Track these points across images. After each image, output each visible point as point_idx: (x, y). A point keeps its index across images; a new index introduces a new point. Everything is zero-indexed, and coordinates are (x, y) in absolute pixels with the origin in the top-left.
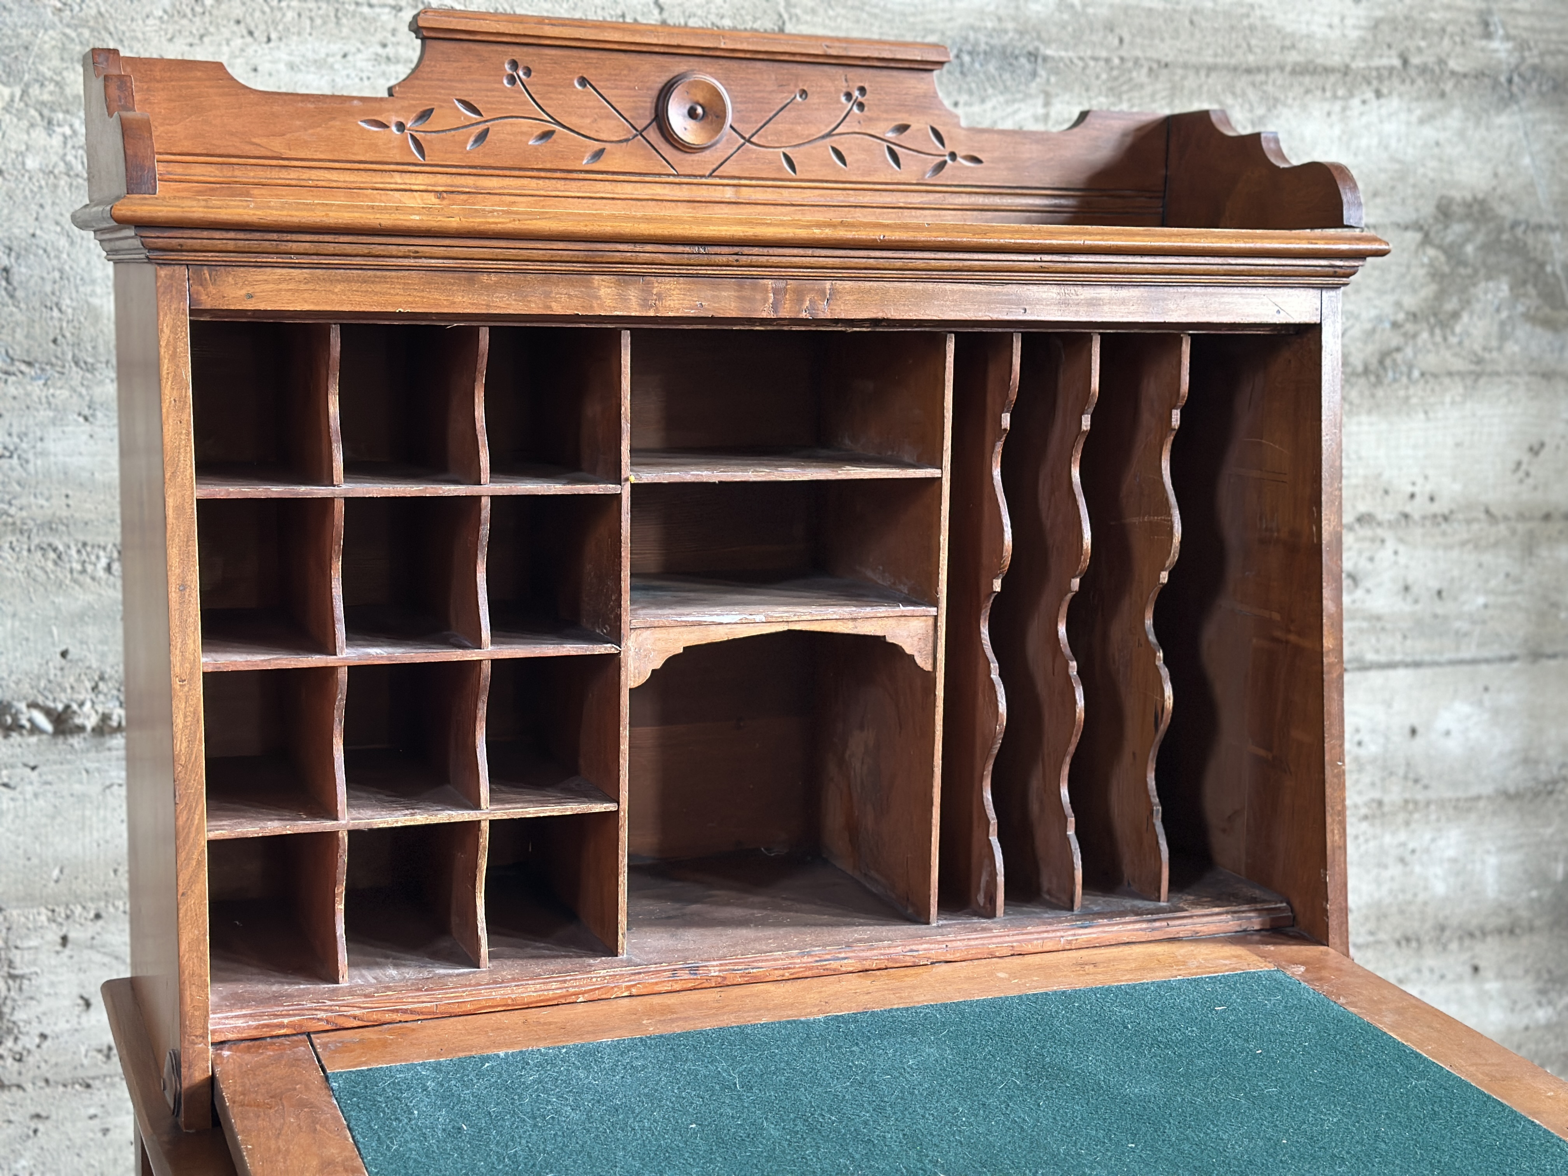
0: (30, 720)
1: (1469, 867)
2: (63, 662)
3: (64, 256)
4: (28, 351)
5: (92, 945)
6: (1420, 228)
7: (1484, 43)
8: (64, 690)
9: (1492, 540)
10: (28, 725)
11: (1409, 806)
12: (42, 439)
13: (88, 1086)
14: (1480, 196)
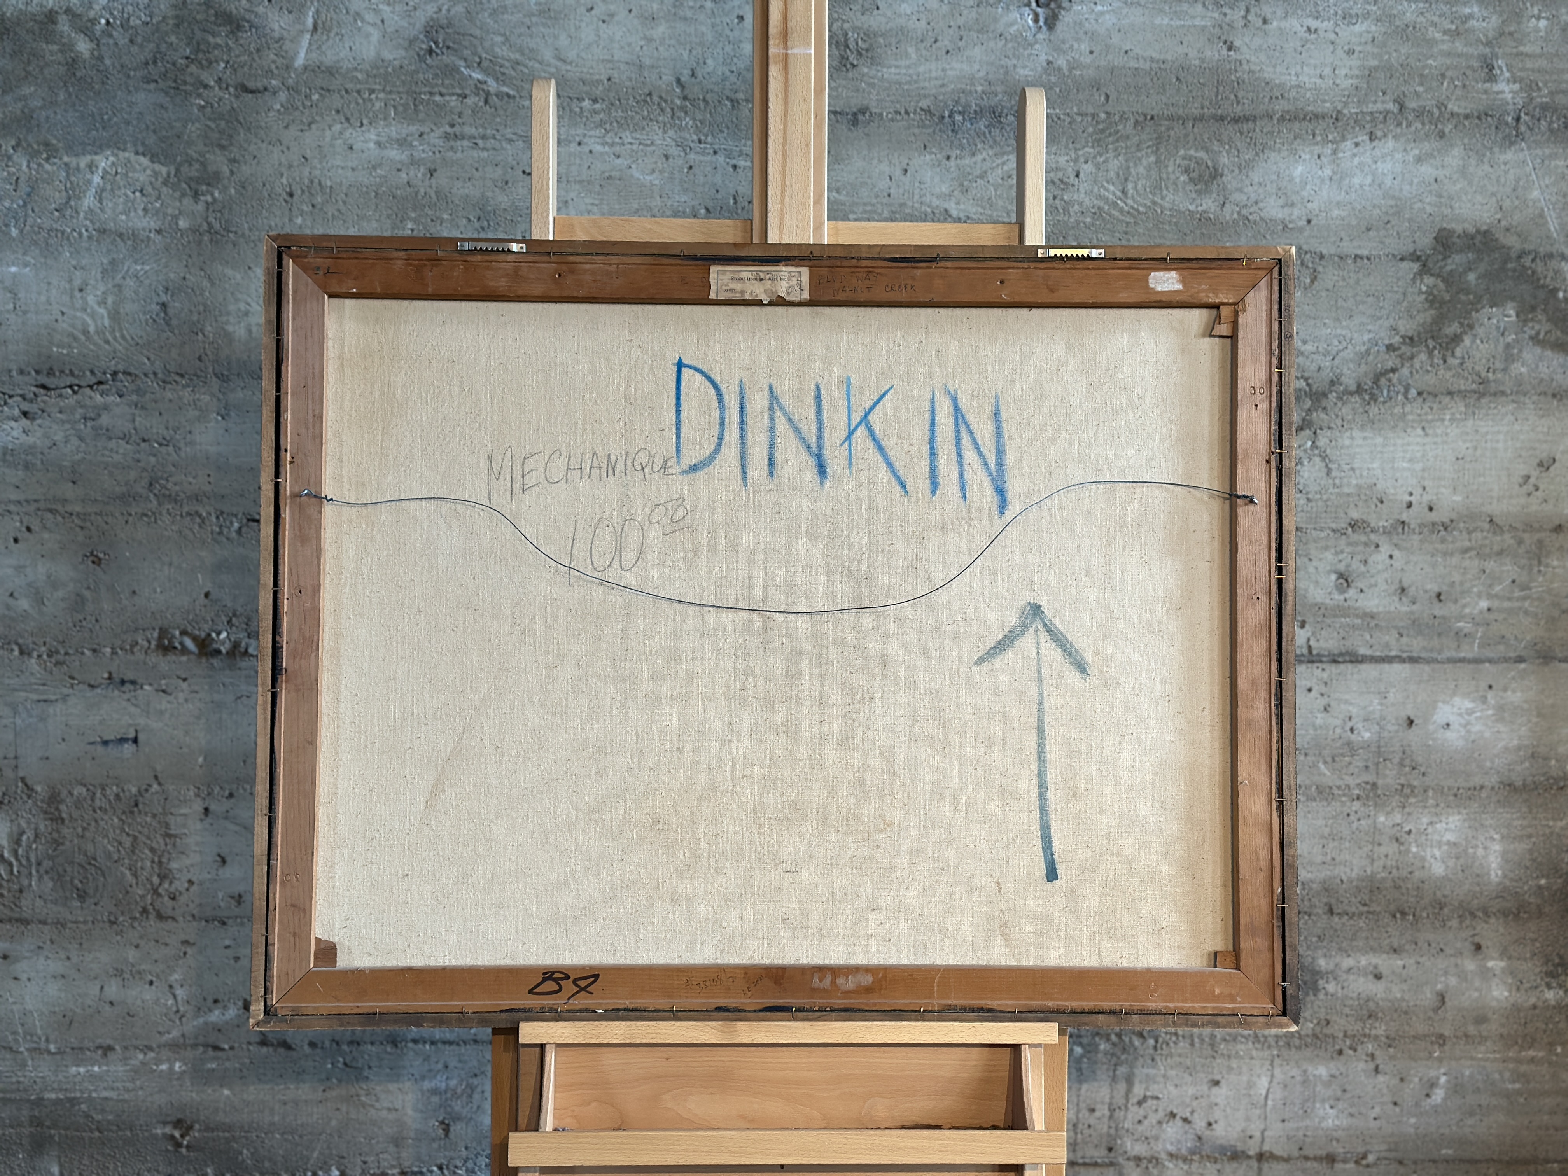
0: (181, 643)
1: (1471, 851)
2: (206, 601)
3: (207, 294)
4: (180, 365)
5: (226, 816)
6: (1418, 258)
7: (1488, 85)
8: (206, 622)
9: (1496, 548)
10: (179, 647)
11: (1405, 791)
12: (190, 432)
13: (224, 923)
14: (1485, 228)
